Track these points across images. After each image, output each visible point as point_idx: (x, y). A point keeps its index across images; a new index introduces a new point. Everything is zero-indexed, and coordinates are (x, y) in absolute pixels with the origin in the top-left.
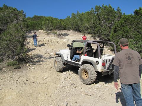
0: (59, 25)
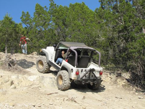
0: (10, 31)
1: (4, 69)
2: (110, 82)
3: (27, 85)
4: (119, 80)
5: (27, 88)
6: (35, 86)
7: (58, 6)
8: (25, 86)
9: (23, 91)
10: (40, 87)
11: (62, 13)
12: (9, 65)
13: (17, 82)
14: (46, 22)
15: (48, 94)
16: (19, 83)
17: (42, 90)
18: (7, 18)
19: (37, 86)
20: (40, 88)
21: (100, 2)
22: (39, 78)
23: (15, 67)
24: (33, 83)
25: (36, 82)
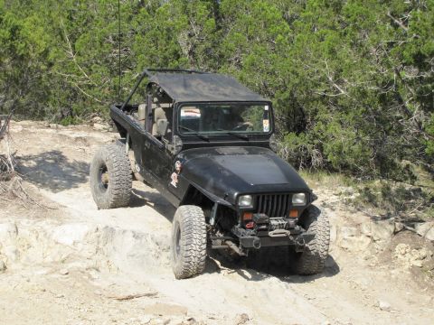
2: (368, 253)
3: (49, 259)
4: (401, 248)
5: (45, 271)
6: (78, 264)
8: (39, 262)
9: (30, 284)
10: (97, 270)
13: (14, 248)
15: (121, 296)
16: (20, 250)
17: (101, 281)
19: (85, 266)
20: (93, 273)
22: (94, 235)
23: (10, 187)
24: (71, 252)
25: (82, 250)
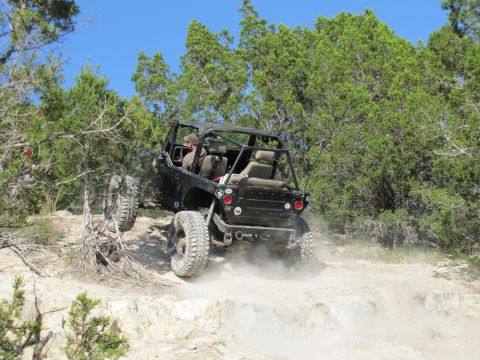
1: (80, 274)
3: (171, 336)
5: (171, 347)
6: (203, 339)
7: (272, 27)
8: (163, 339)
10: (224, 344)
11: (291, 53)
12: (101, 260)
13: (135, 325)
14: (229, 90)
16: (141, 327)
17: (231, 356)
18: (88, 80)
19: (211, 341)
20: (220, 347)
21: (446, 8)
22: (215, 309)
23: (122, 267)
24: (194, 327)
25: (205, 325)
